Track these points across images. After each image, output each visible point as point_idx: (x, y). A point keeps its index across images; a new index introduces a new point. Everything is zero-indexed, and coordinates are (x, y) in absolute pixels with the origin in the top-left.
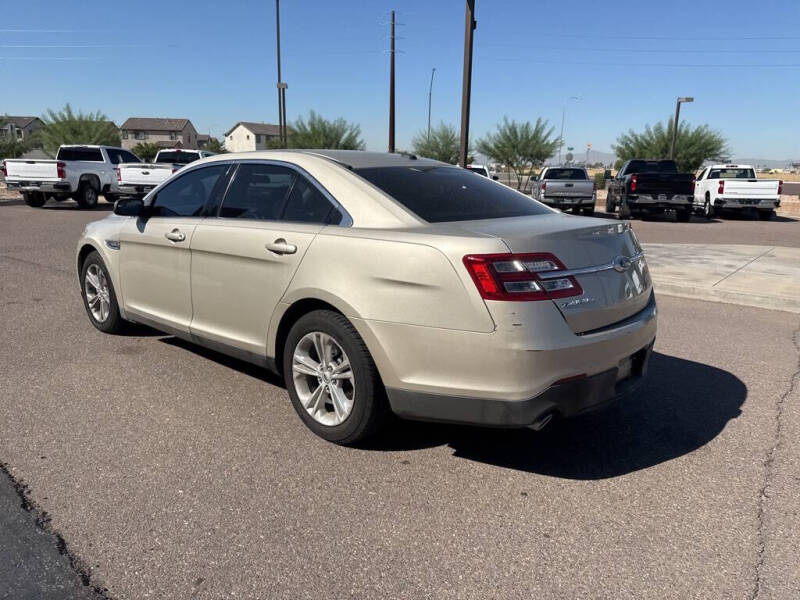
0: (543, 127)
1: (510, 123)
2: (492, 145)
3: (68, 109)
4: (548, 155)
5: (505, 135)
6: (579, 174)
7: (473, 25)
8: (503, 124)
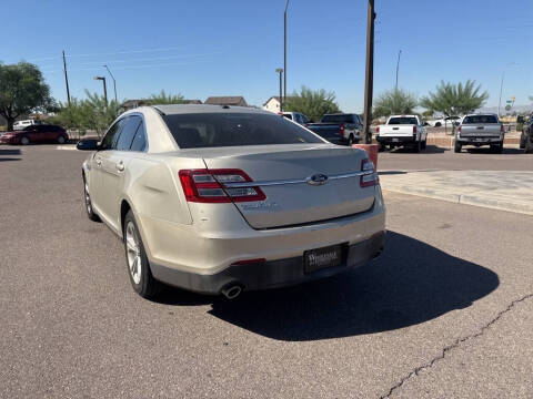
0: (472, 86)
1: (446, 84)
2: (431, 100)
3: (163, 94)
4: (476, 106)
5: (442, 94)
6: (492, 119)
7: (373, 16)
8: (440, 85)
